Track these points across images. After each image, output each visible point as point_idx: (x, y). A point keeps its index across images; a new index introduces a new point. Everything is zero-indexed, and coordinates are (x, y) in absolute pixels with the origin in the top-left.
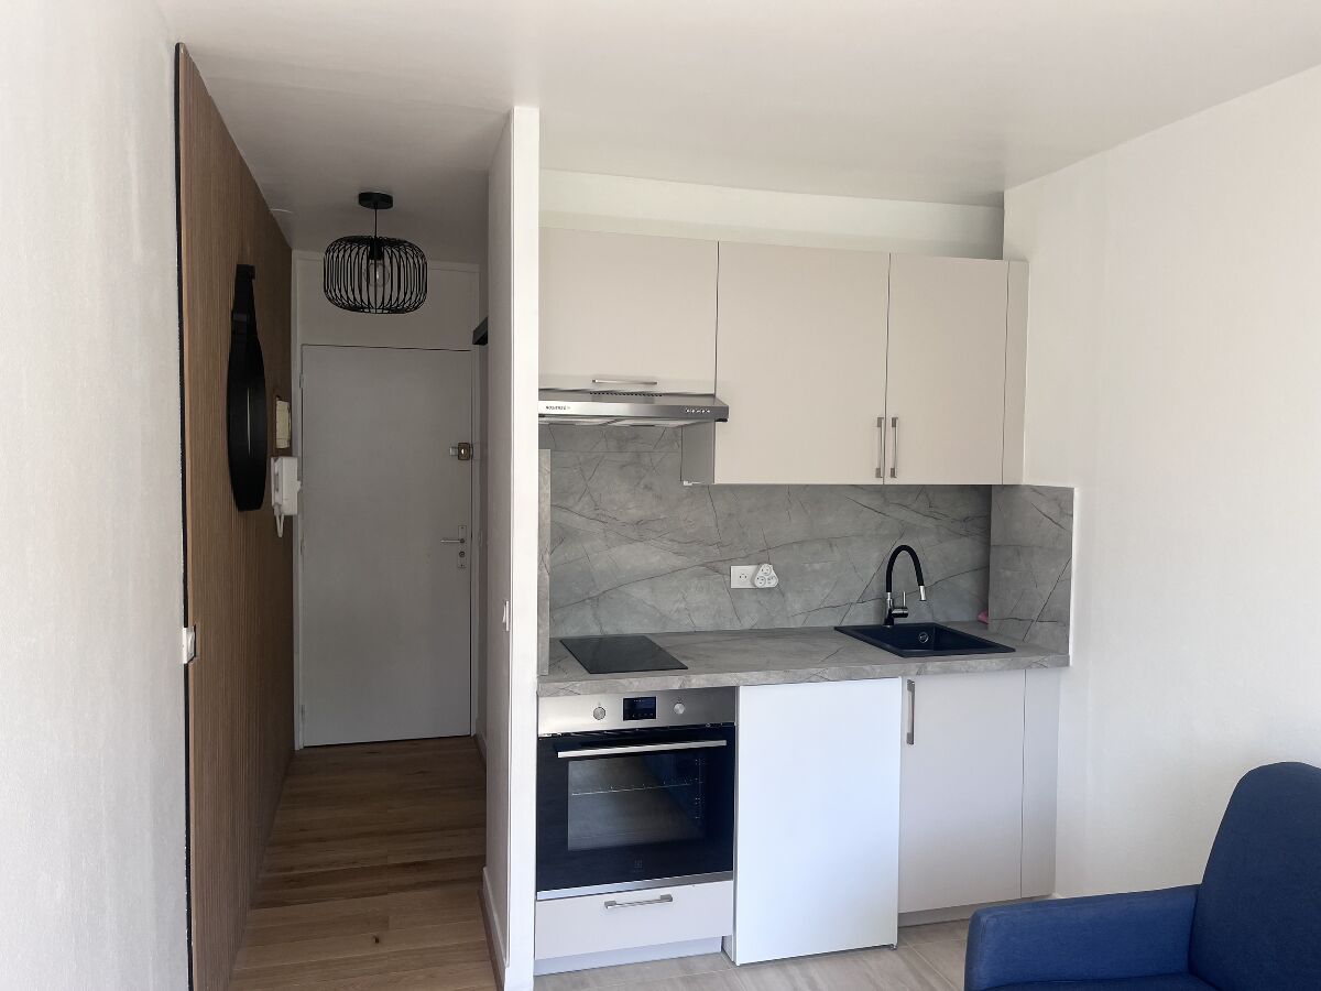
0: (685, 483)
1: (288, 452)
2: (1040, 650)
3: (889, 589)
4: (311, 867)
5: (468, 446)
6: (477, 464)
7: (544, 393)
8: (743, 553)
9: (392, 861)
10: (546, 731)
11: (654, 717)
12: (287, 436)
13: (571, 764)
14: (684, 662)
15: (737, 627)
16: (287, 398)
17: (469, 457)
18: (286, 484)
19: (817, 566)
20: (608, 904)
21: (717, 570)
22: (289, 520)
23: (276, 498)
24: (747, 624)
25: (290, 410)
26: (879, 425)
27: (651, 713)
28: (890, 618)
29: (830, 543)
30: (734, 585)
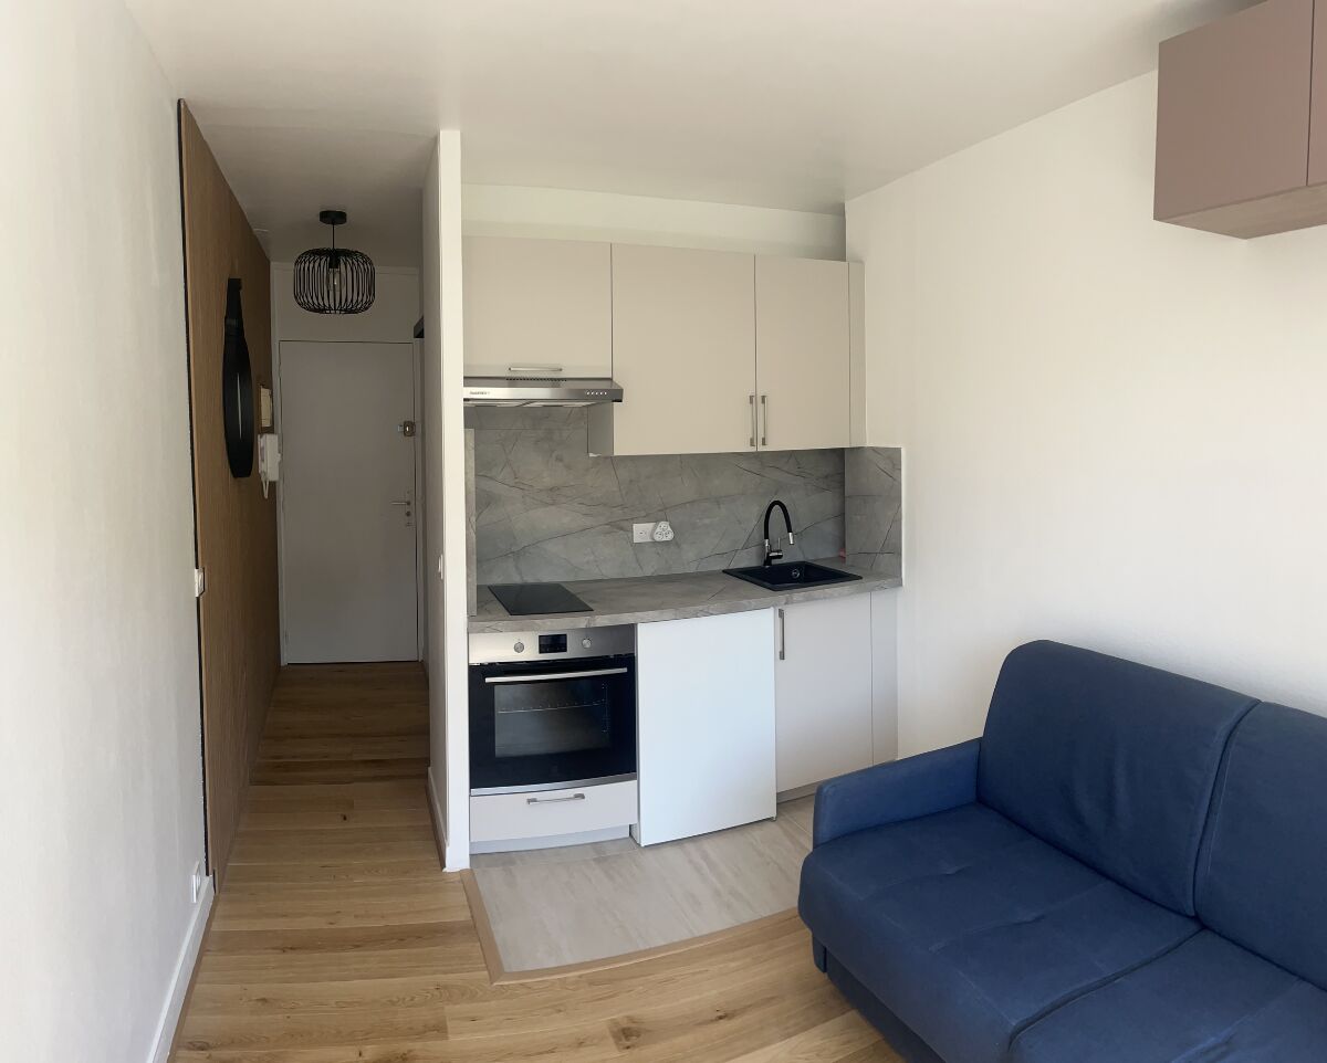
0: (591, 455)
1: (271, 430)
2: (880, 576)
3: (767, 537)
4: (294, 757)
5: (412, 425)
6: (418, 439)
7: (469, 380)
8: (643, 513)
9: (356, 757)
10: (475, 661)
11: (565, 650)
12: (269, 417)
13: (496, 687)
14: (591, 605)
15: (640, 574)
16: (269, 386)
17: (412, 433)
18: (269, 456)
19: (707, 521)
20: (529, 801)
21: (621, 527)
22: (273, 485)
23: (263, 467)
24: (648, 571)
25: (271, 396)
26: (751, 402)
27: (563, 648)
28: (768, 560)
29: (718, 501)
30: (637, 539)
